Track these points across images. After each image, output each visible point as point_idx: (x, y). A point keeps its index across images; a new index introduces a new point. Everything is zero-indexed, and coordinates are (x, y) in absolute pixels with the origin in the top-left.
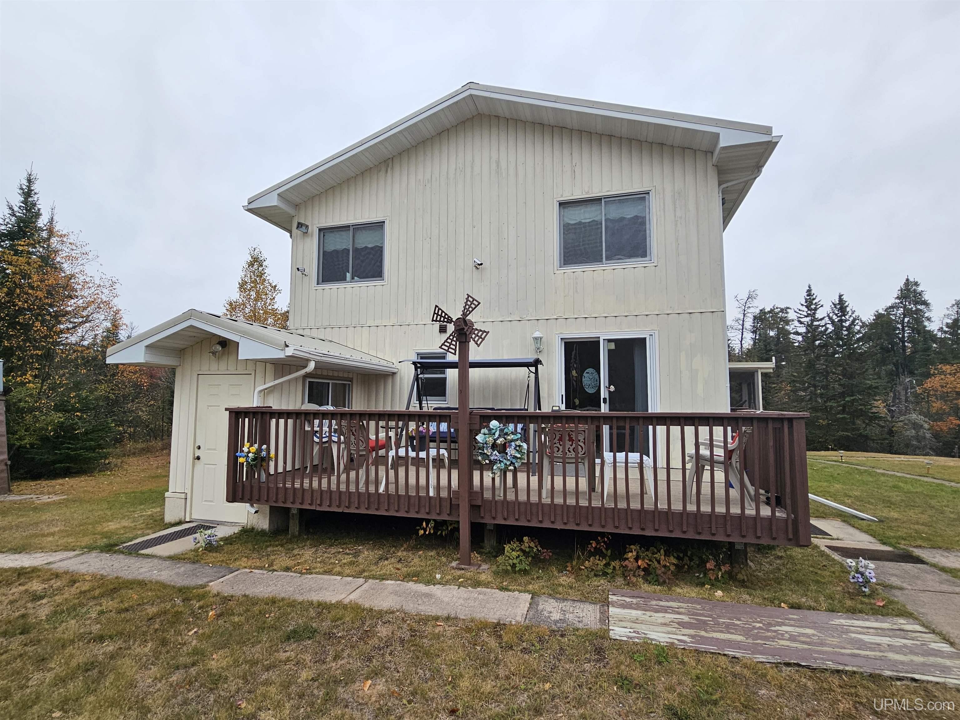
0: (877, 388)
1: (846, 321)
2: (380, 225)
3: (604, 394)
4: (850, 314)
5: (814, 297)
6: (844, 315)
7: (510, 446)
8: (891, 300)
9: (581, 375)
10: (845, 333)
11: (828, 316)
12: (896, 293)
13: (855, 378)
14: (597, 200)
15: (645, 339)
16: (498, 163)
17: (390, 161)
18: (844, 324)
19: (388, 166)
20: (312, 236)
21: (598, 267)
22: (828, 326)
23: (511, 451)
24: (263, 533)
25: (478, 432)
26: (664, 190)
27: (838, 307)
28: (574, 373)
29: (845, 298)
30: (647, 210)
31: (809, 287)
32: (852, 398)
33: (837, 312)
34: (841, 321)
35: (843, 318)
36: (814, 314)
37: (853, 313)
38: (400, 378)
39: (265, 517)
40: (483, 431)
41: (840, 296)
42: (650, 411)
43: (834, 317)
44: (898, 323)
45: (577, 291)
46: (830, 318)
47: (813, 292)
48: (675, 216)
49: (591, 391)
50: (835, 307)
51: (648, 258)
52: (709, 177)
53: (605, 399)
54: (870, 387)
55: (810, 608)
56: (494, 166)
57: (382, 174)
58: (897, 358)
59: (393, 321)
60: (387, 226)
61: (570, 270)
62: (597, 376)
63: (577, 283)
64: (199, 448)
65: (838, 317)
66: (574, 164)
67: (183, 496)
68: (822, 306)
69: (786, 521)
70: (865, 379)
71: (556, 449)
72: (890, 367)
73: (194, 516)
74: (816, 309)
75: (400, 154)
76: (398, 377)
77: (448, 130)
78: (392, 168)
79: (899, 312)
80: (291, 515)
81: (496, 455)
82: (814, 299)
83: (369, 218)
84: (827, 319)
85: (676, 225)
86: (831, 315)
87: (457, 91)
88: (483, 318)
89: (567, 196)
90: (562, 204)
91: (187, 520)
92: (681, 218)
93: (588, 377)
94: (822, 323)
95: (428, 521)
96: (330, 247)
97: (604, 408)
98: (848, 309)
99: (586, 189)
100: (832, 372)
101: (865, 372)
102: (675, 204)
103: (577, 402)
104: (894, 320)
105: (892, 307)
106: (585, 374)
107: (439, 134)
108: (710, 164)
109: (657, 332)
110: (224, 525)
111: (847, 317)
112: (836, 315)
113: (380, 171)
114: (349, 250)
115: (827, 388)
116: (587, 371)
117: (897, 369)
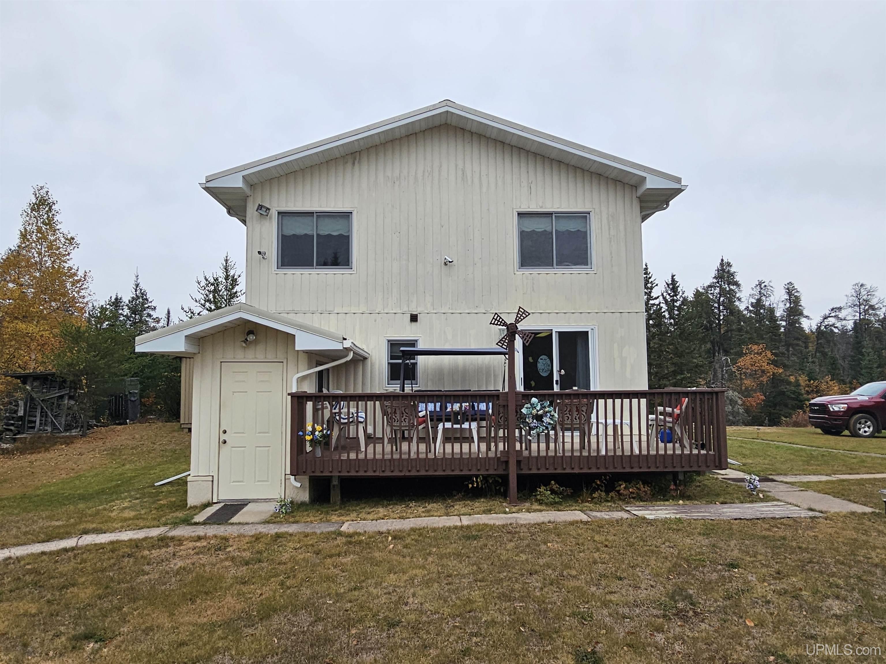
0: (701, 366)
1: (677, 301)
2: (347, 216)
3: (556, 377)
4: (680, 294)
5: (650, 275)
6: (676, 295)
7: (546, 416)
8: (709, 280)
9: (536, 362)
10: (676, 312)
11: (662, 295)
12: (714, 273)
13: (684, 356)
14: (549, 215)
15: (588, 332)
16: (463, 171)
17: (358, 154)
18: (675, 304)
19: (355, 159)
20: (271, 218)
21: (551, 271)
22: (662, 305)
23: (546, 420)
24: (303, 504)
25: (522, 407)
26: (601, 211)
27: (671, 287)
28: (531, 360)
29: (676, 278)
30: (588, 227)
31: (646, 266)
32: (682, 376)
33: (669, 292)
34: (673, 301)
35: (675, 298)
36: (650, 292)
37: (683, 294)
38: (371, 363)
39: (305, 491)
40: (526, 406)
41: (673, 276)
42: (591, 390)
43: (668, 297)
44: (715, 302)
45: (533, 290)
46: (664, 298)
47: (649, 271)
48: (609, 234)
49: (544, 374)
50: (668, 287)
51: (589, 266)
52: (634, 206)
53: (557, 381)
54: (697, 366)
55: (731, 503)
56: (460, 173)
57: (349, 165)
58: (715, 336)
59: (363, 309)
60: (354, 216)
61: (527, 272)
62: (549, 362)
63: (533, 284)
64: (225, 432)
65: (671, 296)
66: (530, 181)
67: (210, 478)
68: (657, 285)
69: (714, 455)
70: (692, 358)
71: (566, 418)
72: (709, 346)
73: (221, 498)
74: (652, 288)
75: (368, 149)
76: (369, 362)
77: (416, 133)
78: (359, 162)
79: (716, 291)
80: (332, 486)
81: (535, 423)
82: (650, 278)
83: (334, 207)
84: (661, 298)
85: (610, 242)
86: (665, 294)
87: (434, 105)
88: (452, 309)
89: (524, 209)
90: (521, 215)
91: (215, 501)
92: (614, 236)
93: (542, 363)
94: (656, 302)
95: (477, 476)
96: (289, 232)
97: (556, 388)
98: (679, 290)
99: (541, 204)
100: (666, 351)
101: (692, 351)
102: (609, 225)
103: (533, 383)
104: (712, 299)
105: (710, 286)
106: (539, 360)
107: (407, 136)
108: (634, 197)
109: (596, 327)
110: (257, 502)
111: (678, 297)
112: (669, 294)
113: (346, 163)
114: (313, 236)
115: (661, 367)
116: (541, 357)
117: (714, 347)
